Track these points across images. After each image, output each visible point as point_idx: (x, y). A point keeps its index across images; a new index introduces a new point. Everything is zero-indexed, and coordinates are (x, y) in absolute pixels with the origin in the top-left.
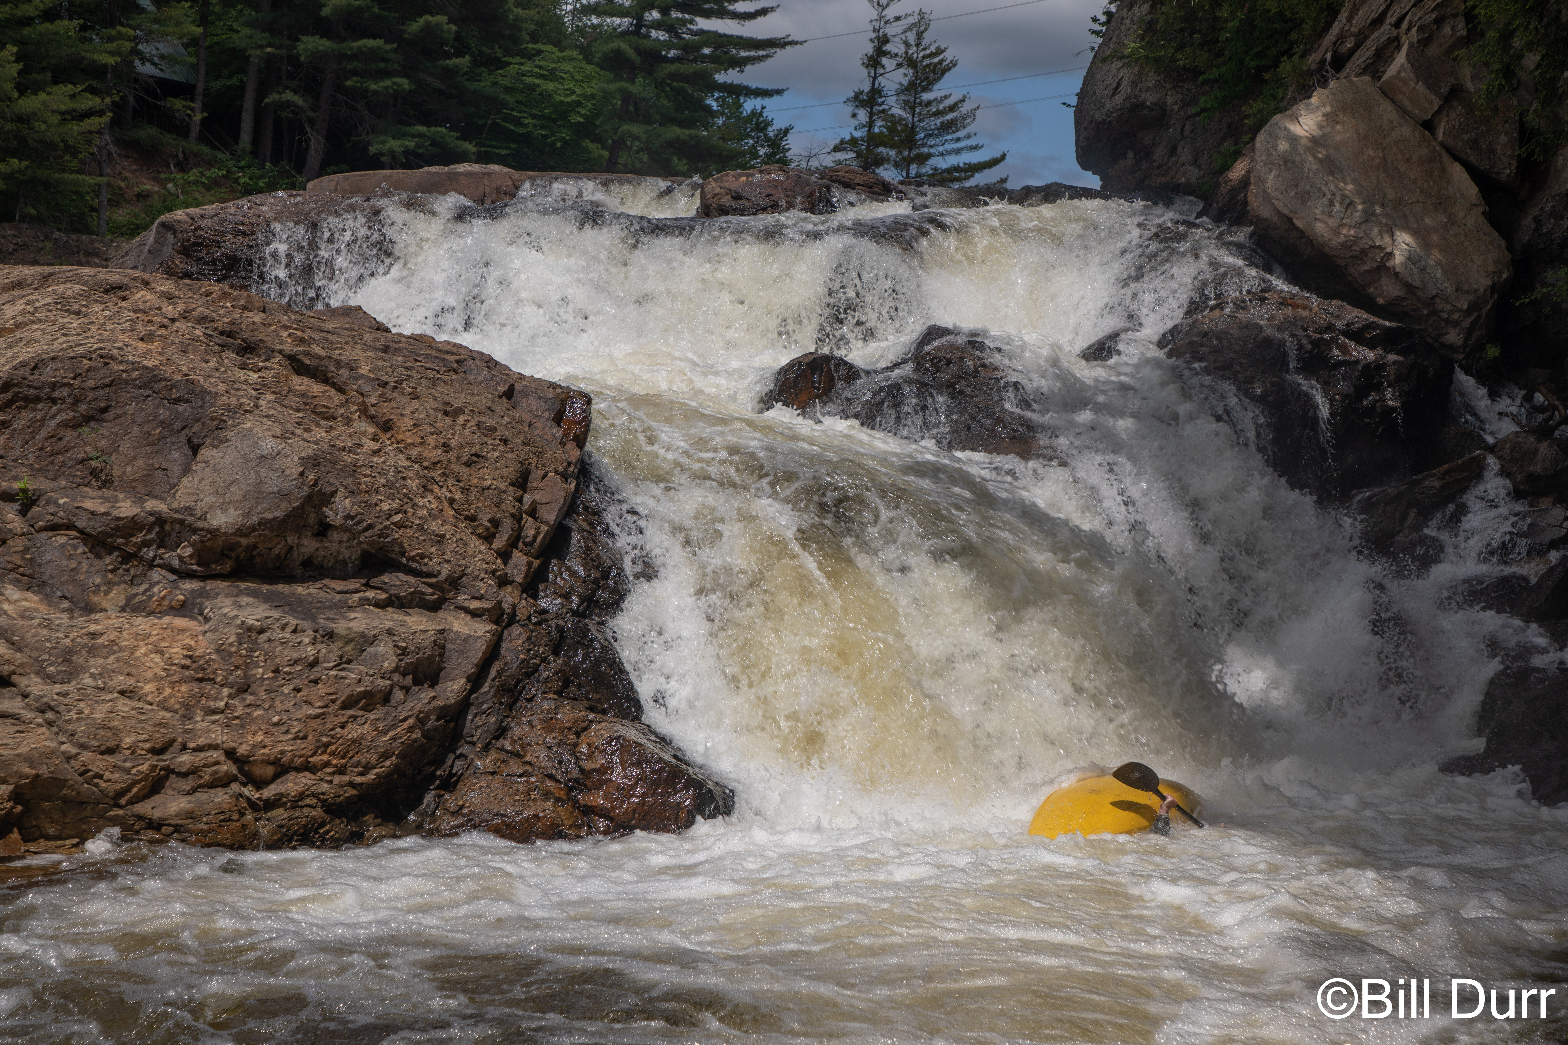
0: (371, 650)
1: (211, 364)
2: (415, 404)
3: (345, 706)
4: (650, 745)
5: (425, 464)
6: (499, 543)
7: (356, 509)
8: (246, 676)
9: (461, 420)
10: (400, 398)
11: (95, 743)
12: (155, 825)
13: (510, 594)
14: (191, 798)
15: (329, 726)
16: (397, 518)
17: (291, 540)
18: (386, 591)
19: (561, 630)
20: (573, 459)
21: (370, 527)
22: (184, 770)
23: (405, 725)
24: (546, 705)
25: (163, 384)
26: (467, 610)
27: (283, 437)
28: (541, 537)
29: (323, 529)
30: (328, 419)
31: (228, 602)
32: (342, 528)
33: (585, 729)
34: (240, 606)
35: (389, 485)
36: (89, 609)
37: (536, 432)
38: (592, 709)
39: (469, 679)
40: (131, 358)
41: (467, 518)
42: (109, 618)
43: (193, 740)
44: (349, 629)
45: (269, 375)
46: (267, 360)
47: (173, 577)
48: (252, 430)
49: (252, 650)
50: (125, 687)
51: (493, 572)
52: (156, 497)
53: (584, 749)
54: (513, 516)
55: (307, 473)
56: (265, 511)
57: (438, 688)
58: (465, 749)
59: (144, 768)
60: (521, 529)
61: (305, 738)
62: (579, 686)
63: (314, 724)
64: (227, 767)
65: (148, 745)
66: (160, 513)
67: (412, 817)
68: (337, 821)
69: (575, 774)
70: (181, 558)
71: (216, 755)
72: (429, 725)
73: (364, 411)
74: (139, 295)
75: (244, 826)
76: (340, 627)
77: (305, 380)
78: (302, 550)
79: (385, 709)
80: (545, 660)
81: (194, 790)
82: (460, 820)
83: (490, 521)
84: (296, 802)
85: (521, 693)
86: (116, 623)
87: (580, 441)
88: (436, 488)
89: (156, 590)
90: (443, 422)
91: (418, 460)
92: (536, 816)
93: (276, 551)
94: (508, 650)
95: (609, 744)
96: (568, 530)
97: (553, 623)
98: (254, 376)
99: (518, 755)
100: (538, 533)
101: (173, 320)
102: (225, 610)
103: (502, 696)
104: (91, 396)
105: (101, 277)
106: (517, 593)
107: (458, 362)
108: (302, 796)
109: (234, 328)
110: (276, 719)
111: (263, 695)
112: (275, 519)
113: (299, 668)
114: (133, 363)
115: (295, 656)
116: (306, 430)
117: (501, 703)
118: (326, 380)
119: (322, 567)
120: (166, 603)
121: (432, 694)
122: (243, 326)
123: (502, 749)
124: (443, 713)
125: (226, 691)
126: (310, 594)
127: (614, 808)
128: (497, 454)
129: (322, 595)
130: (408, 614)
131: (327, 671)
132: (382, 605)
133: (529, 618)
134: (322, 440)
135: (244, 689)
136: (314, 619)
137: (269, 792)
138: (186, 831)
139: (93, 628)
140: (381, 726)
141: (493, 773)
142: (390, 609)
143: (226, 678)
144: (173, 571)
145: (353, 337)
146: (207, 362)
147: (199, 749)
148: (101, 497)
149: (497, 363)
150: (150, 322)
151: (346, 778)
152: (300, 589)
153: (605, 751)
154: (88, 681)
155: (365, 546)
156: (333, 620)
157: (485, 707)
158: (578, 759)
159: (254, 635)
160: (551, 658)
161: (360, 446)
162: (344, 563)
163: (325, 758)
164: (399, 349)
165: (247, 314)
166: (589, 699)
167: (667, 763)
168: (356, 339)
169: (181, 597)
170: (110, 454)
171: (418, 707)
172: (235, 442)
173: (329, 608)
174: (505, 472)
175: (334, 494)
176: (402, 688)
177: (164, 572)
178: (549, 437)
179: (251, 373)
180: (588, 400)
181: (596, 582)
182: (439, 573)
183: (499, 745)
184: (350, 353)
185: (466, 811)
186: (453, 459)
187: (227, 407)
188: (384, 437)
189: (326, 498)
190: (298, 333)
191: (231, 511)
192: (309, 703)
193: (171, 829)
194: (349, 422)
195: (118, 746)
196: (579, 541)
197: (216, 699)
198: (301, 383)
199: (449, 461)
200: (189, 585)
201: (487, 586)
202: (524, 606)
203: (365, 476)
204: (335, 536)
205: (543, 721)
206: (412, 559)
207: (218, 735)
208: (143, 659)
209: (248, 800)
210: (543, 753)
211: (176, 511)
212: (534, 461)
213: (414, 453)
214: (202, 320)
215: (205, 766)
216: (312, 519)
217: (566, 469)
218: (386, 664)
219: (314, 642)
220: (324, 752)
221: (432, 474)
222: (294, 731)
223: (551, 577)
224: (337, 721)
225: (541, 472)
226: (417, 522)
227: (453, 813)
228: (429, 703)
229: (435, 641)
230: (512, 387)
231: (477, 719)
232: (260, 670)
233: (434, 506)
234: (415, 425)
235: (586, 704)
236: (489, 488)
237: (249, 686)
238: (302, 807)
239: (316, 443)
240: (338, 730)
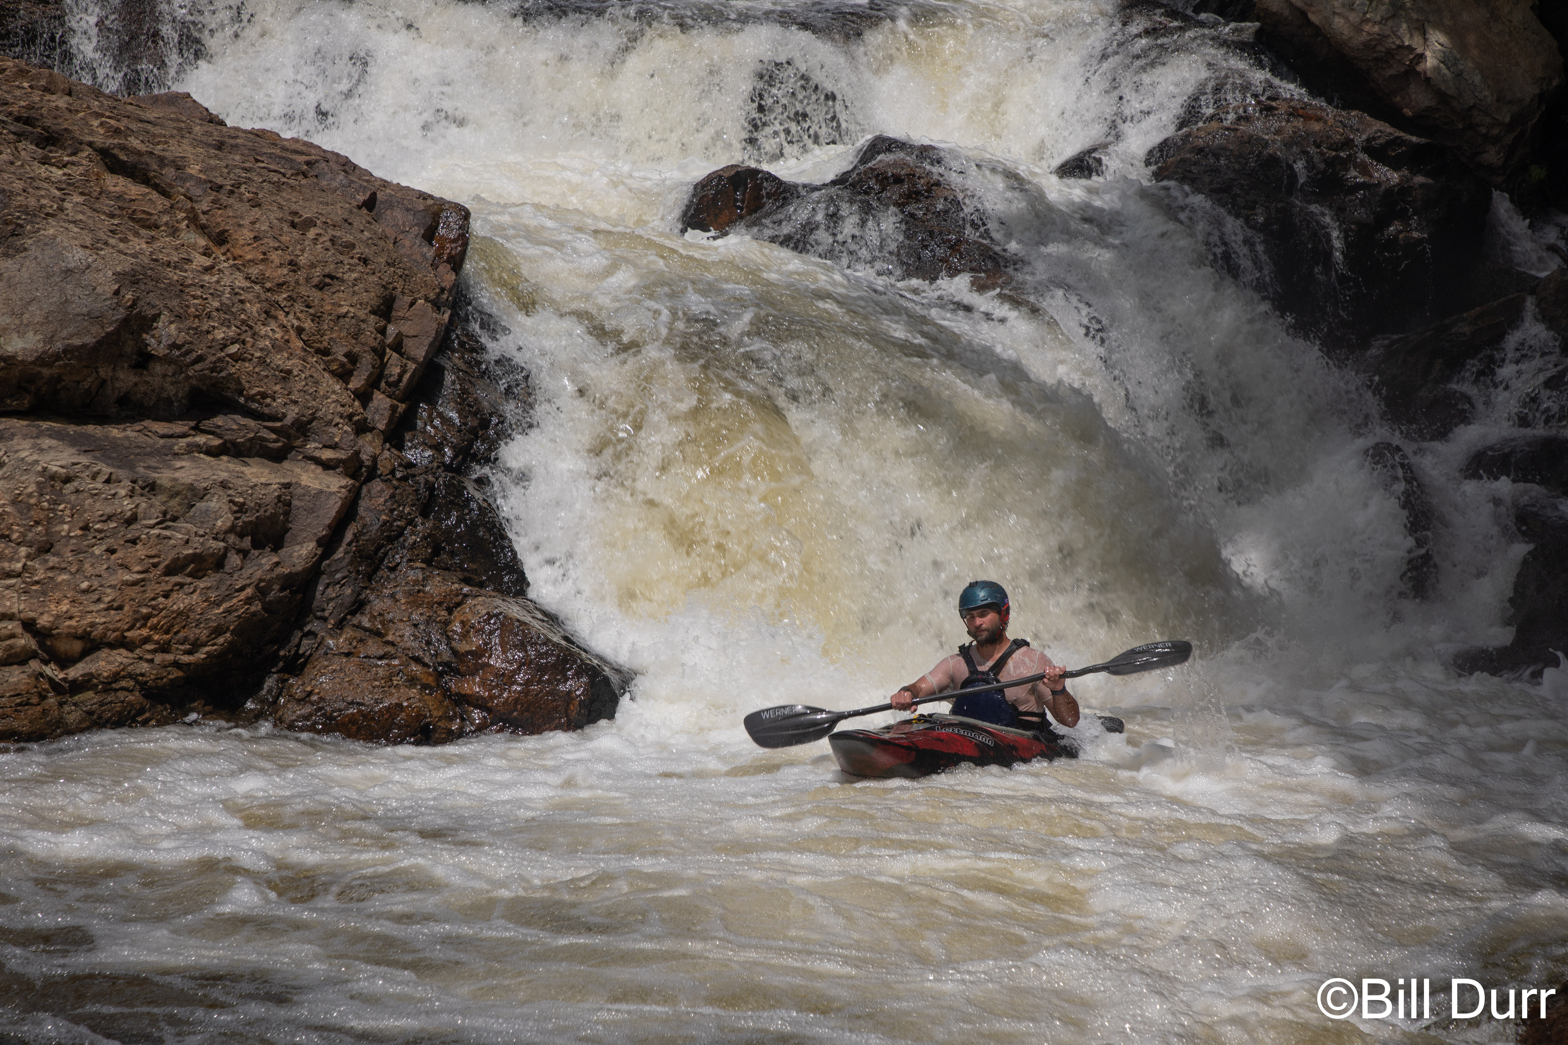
0: (201, 505)
1: (4, 157)
2: (256, 212)
3: (170, 571)
4: (536, 624)
5: (268, 285)
6: (356, 382)
7: (182, 337)
8: (48, 533)
9: (312, 233)
10: (237, 205)
13: (371, 443)
15: (149, 595)
16: (234, 349)
17: (104, 372)
18: (219, 436)
19: (431, 488)
20: (447, 285)
21: (200, 359)
23: (243, 595)
24: (412, 575)
26: (317, 461)
27: (93, 248)
28: (407, 376)
29: (144, 360)
30: (148, 227)
31: (27, 444)
32: (166, 360)
33: (458, 604)
34: (41, 450)
35: (224, 309)
37: (402, 251)
38: (467, 581)
39: (320, 542)
41: (318, 351)
44: (175, 480)
45: (76, 172)
46: (74, 154)
48: (55, 237)
49: (56, 503)
51: (350, 417)
53: (457, 627)
54: (374, 350)
55: (123, 291)
56: (71, 336)
57: (282, 552)
58: (314, 626)
60: (383, 366)
61: (120, 608)
62: (452, 554)
63: (132, 592)
64: (25, 641)
67: (250, 705)
68: (160, 708)
69: (446, 656)
71: (11, 626)
72: (272, 596)
73: (193, 219)
75: (44, 712)
76: (164, 477)
77: (121, 180)
78: (118, 385)
79: (218, 576)
80: (411, 522)
82: (307, 710)
83: (346, 355)
84: (110, 684)
85: (382, 560)
87: (456, 263)
88: (281, 315)
90: (289, 236)
91: (259, 281)
92: (399, 706)
93: (86, 385)
94: (367, 509)
95: (487, 622)
96: (441, 370)
97: (421, 479)
98: (58, 173)
99: (378, 634)
100: (404, 372)
102: (23, 454)
103: (360, 564)
106: (378, 442)
107: (308, 163)
108: (116, 677)
109: (33, 114)
110: (84, 585)
111: (69, 556)
112: (84, 346)
113: (113, 525)
115: (109, 510)
116: (122, 240)
117: (358, 572)
118: (146, 181)
119: (141, 405)
121: (276, 559)
122: (44, 111)
123: (359, 626)
124: (289, 582)
125: (23, 551)
126: (127, 438)
127: (492, 697)
128: (355, 275)
129: (142, 439)
130: (247, 464)
131: (148, 529)
132: (214, 452)
133: (393, 472)
134: (141, 252)
135: (45, 548)
136: (132, 467)
137: (75, 672)
140: (213, 596)
141: (348, 655)
142: (225, 458)
143: (23, 535)
145: (180, 129)
149: (355, 167)
151: (170, 657)
152: (115, 432)
153: (482, 630)
155: (194, 382)
156: (155, 469)
157: (338, 576)
158: (449, 639)
159: (58, 485)
160: (419, 520)
161: (190, 261)
162: (169, 401)
163: (145, 632)
164: (236, 146)
165: (48, 97)
166: (463, 570)
167: (556, 645)
168: (183, 132)
171: (258, 574)
172: (34, 251)
173: (150, 454)
174: (365, 297)
175: (156, 317)
176: (239, 551)
178: (419, 258)
179: (54, 169)
180: (465, 215)
181: (473, 431)
182: (284, 415)
183: (355, 621)
184: (176, 149)
185: (315, 698)
186: (302, 280)
187: (25, 209)
188: (218, 252)
189: (147, 323)
190: (112, 122)
191: (30, 334)
192: (125, 567)
194: (174, 232)
196: (453, 383)
197: (11, 560)
198: (116, 183)
199: (297, 282)
201: (342, 432)
202: (387, 457)
203: (195, 297)
204: (158, 368)
205: (409, 594)
206: (252, 398)
207: (14, 603)
209: (51, 680)
210: (408, 631)
212: (399, 285)
213: (254, 271)
216: (129, 347)
217: (438, 295)
218: (219, 523)
219: (131, 495)
220: (144, 626)
221: (276, 297)
222: (107, 599)
223: (420, 424)
224: (159, 589)
225: (408, 299)
226: (258, 354)
227: (299, 701)
228: (272, 570)
229: (279, 497)
230: (373, 196)
231: (330, 590)
232: (66, 527)
233: (278, 336)
234: (256, 238)
235: (460, 575)
236: (345, 316)
237: (52, 545)
238: (116, 690)
239: (134, 256)
240: (161, 599)
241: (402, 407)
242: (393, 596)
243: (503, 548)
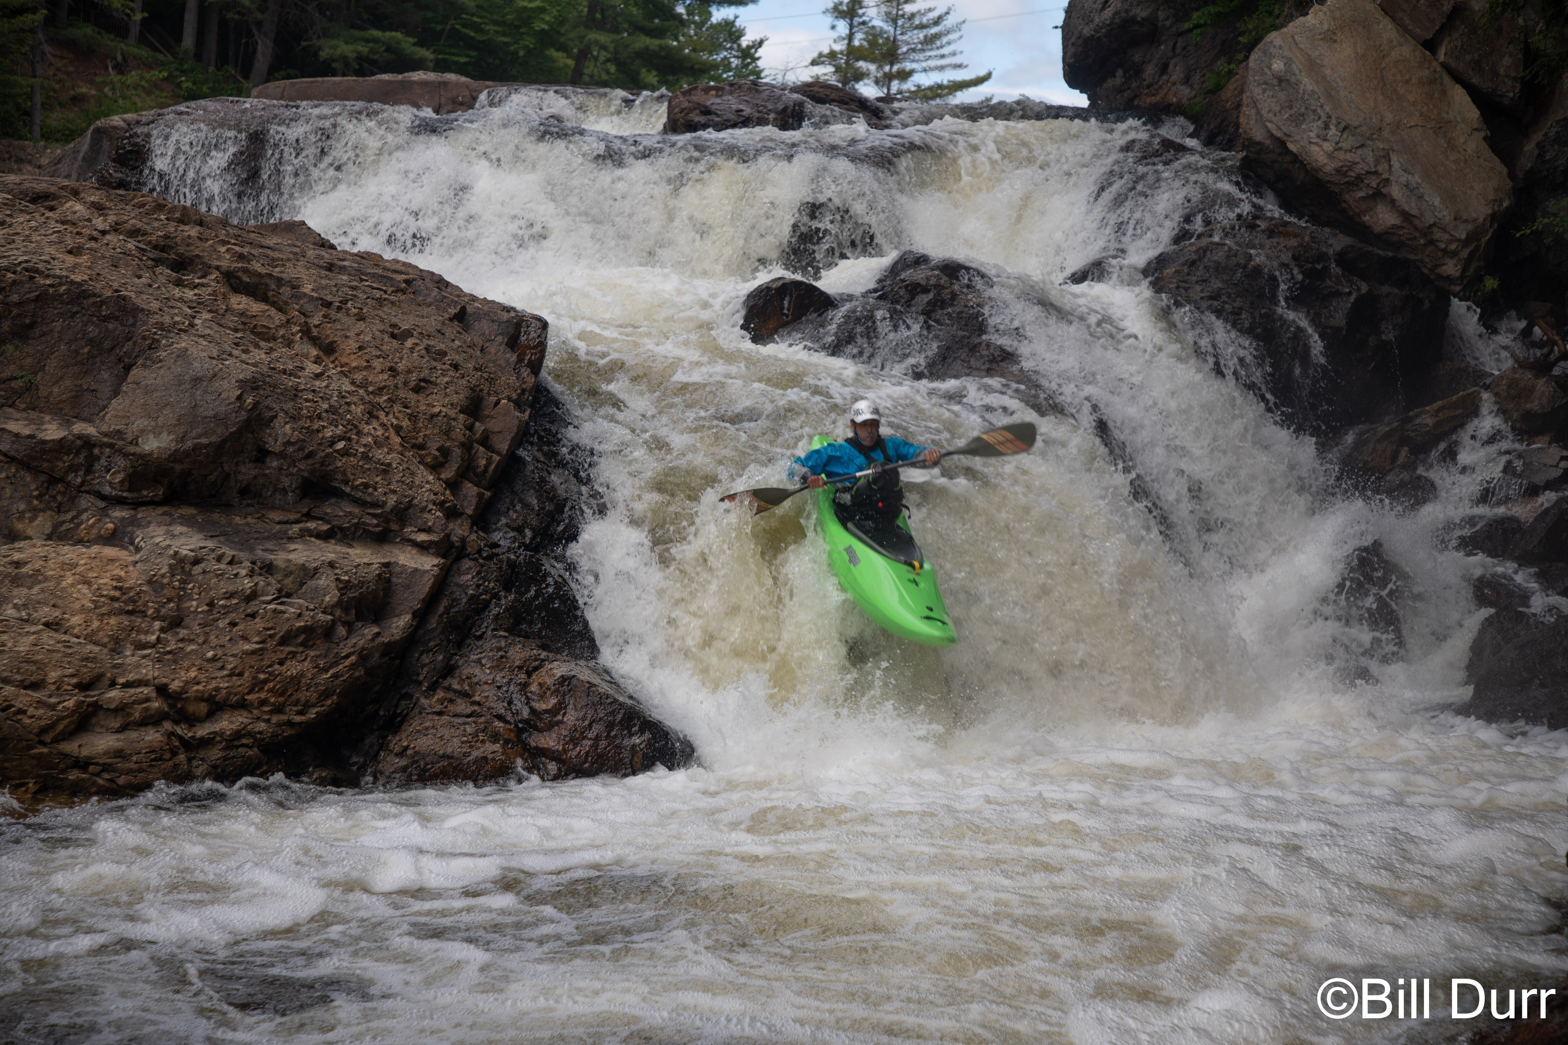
0: (312, 583)
1: (143, 280)
2: (361, 325)
3: (284, 641)
4: (604, 686)
5: (371, 389)
6: (448, 473)
7: (296, 436)
8: (178, 608)
9: (409, 343)
10: (345, 319)
11: (18, 677)
12: (82, 764)
13: (460, 526)
14: (121, 736)
15: (266, 662)
16: (341, 445)
17: (228, 466)
18: (328, 522)
19: (512, 565)
20: (527, 386)
21: (311, 455)
22: (113, 706)
23: (347, 662)
24: (496, 643)
25: (92, 300)
26: (413, 543)
27: (219, 358)
28: (492, 467)
29: (262, 455)
30: (267, 340)
31: (161, 530)
32: (282, 455)
33: (536, 669)
34: (173, 536)
35: (332, 410)
36: (13, 537)
37: (488, 357)
38: (544, 647)
39: (415, 614)
40: (58, 272)
41: (414, 446)
42: (34, 546)
43: (122, 675)
44: (289, 561)
45: (205, 292)
46: (203, 277)
47: (102, 504)
48: (186, 350)
49: (185, 582)
50: (50, 619)
51: (442, 503)
52: (84, 420)
53: (535, 688)
54: (463, 444)
55: (245, 396)
56: (199, 436)
57: (383, 623)
58: (411, 688)
59: (70, 704)
60: (471, 458)
61: (241, 674)
62: (531, 623)
63: (252, 660)
64: (158, 704)
65: (75, 681)
66: (88, 436)
67: (355, 759)
69: (526, 715)
70: (111, 483)
71: (146, 690)
72: (373, 662)
73: (306, 332)
74: (68, 205)
75: (176, 766)
76: (279, 558)
77: (244, 299)
78: (240, 477)
79: (326, 645)
80: (496, 596)
81: (122, 729)
82: (403, 762)
83: (438, 450)
84: (232, 741)
85: (470, 630)
86: (41, 551)
87: (536, 367)
88: (382, 414)
89: (84, 517)
90: (390, 345)
91: (364, 385)
93: (212, 478)
94: (458, 585)
95: (562, 684)
96: (521, 461)
97: (504, 557)
98: (189, 294)
100: (489, 463)
101: (104, 233)
102: (158, 540)
103: (451, 633)
104: (15, 311)
105: (27, 185)
106: (466, 525)
107: (406, 282)
108: (238, 735)
109: (169, 242)
110: (210, 654)
111: (197, 629)
112: (210, 444)
113: (235, 601)
114: (60, 277)
115: (231, 588)
116: (244, 351)
117: (449, 641)
118: (265, 299)
119: (260, 495)
120: (95, 531)
121: (376, 630)
122: (178, 240)
123: (448, 689)
124: (388, 650)
125: (157, 624)
126: (248, 524)
127: (565, 751)
128: (446, 379)
129: (261, 525)
130: (351, 546)
131: (266, 605)
132: (323, 536)
133: (479, 551)
134: (261, 362)
135: (176, 622)
136: (252, 550)
137: (202, 731)
138: (114, 771)
139: (17, 556)
140: (322, 663)
141: (440, 713)
142: (332, 541)
143: (157, 611)
144: (103, 497)
145: (295, 254)
146: (139, 277)
147: (128, 685)
148: (26, 419)
149: (448, 284)
150: (78, 233)
152: (238, 520)
153: (557, 691)
154: (10, 612)
155: (306, 474)
156: (272, 551)
158: (527, 698)
159: (188, 567)
160: (502, 593)
161: (303, 368)
162: (284, 491)
163: (263, 695)
164: (345, 267)
165: (182, 227)
166: (541, 638)
167: (621, 704)
168: (298, 256)
169: (111, 526)
170: (35, 374)
171: (361, 643)
172: (168, 362)
173: (268, 538)
174: (455, 398)
175: (273, 418)
176: (345, 623)
177: (92, 498)
178: (502, 362)
179: (186, 290)
180: (543, 325)
181: (550, 515)
182: (385, 503)
183: (446, 683)
184: (292, 271)
185: (409, 752)
186: (400, 385)
187: (161, 326)
188: (327, 361)
189: (265, 423)
190: (237, 248)
191: (164, 435)
192: (245, 638)
193: (98, 768)
194: (289, 344)
195: (43, 681)
196: (533, 472)
197: (147, 632)
198: (240, 302)
199: (396, 386)
200: (119, 513)
201: (435, 517)
202: (474, 539)
203: (307, 400)
204: (275, 464)
205: (493, 659)
206: (356, 488)
207: (149, 671)
208: (70, 590)
209: (181, 738)
210: (492, 693)
211: (106, 435)
212: (485, 387)
213: (358, 377)
214: (134, 233)
215: (134, 703)
216: (250, 445)
217: (519, 395)
218: (327, 599)
219: (251, 574)
220: (262, 689)
221: (377, 399)
222: (230, 667)
223: (503, 509)
224: (275, 658)
225: (493, 399)
226: (361, 450)
227: (397, 755)
228: (373, 640)
229: (379, 575)
230: (463, 309)
231: (424, 656)
232: (194, 603)
233: (379, 433)
234: (360, 348)
235: (538, 642)
236: (437, 415)
237: (182, 620)
238: (238, 747)
239: (255, 365)
240: (277, 666)
241: (488, 494)
242: (479, 661)
243: (576, 617)
